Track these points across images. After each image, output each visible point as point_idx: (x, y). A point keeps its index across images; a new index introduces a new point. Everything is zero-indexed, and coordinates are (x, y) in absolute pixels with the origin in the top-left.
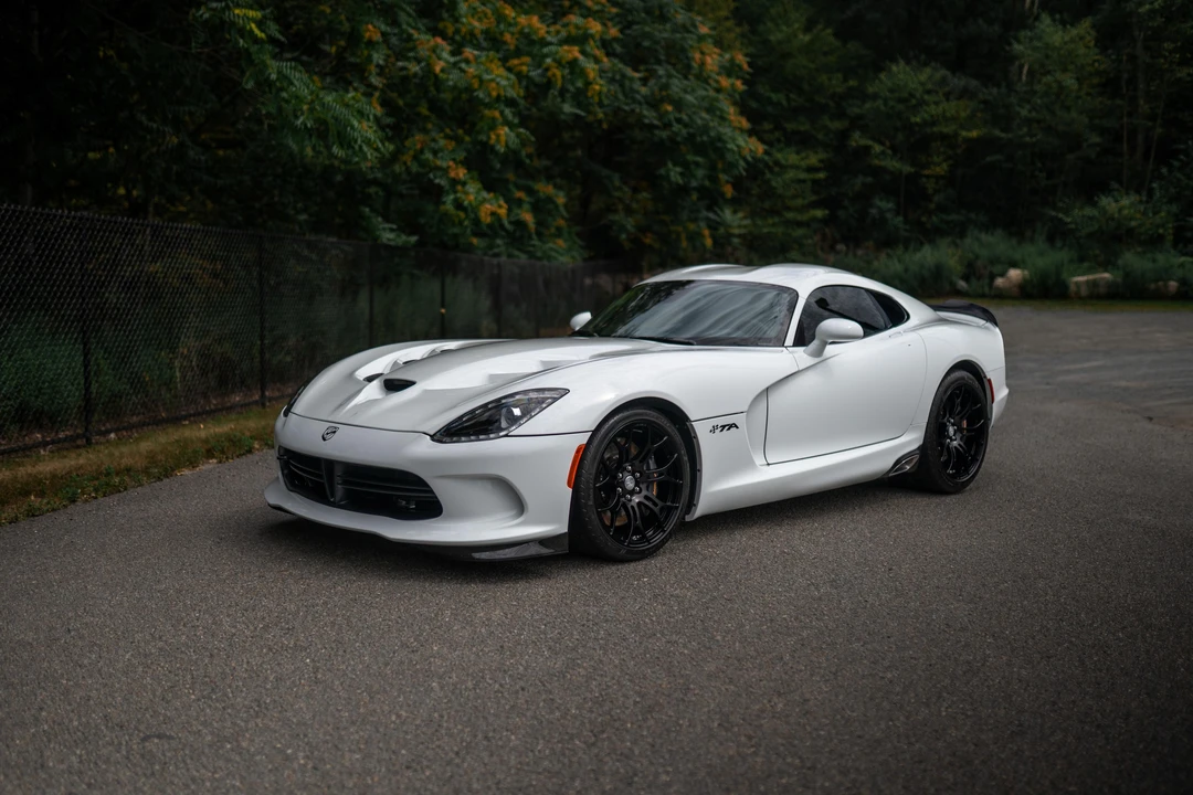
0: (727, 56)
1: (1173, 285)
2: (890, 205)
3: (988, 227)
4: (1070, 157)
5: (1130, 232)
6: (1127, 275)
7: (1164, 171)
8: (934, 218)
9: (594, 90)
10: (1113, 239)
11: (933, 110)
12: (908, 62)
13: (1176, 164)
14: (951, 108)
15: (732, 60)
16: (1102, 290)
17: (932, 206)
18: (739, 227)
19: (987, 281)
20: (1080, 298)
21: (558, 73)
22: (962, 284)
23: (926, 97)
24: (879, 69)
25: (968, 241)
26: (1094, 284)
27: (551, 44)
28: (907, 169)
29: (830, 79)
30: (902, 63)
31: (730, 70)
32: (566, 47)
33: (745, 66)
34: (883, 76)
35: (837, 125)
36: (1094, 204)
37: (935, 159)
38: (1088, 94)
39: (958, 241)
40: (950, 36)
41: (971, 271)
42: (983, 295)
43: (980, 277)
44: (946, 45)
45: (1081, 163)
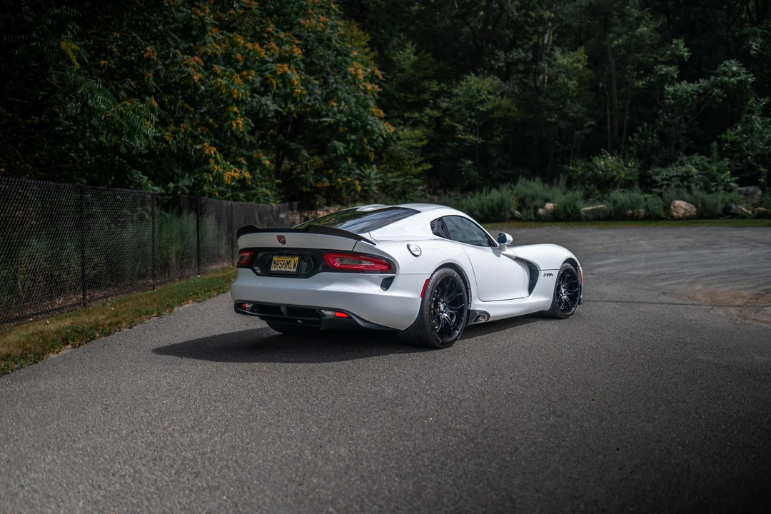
0: (369, 70)
1: (642, 211)
2: (470, 162)
3: (530, 177)
4: (577, 133)
5: (613, 179)
6: (615, 205)
8: (497, 172)
9: (298, 92)
10: (605, 184)
12: (477, 75)
14: (506, 102)
15: (373, 72)
16: (601, 215)
17: (496, 165)
18: (376, 179)
19: (532, 211)
20: (588, 220)
21: (274, 82)
23: (490, 97)
24: (459, 78)
25: (519, 186)
26: (596, 211)
27: (269, 62)
28: (480, 140)
29: (430, 84)
30: (473, 75)
31: (372, 79)
32: (278, 65)
33: (381, 77)
34: (463, 83)
35: (436, 113)
36: (590, 160)
37: (496, 133)
39: (513, 186)
40: (502, 59)
41: (522, 204)
42: (530, 220)
43: (528, 209)
44: (500, 65)
45: (583, 137)
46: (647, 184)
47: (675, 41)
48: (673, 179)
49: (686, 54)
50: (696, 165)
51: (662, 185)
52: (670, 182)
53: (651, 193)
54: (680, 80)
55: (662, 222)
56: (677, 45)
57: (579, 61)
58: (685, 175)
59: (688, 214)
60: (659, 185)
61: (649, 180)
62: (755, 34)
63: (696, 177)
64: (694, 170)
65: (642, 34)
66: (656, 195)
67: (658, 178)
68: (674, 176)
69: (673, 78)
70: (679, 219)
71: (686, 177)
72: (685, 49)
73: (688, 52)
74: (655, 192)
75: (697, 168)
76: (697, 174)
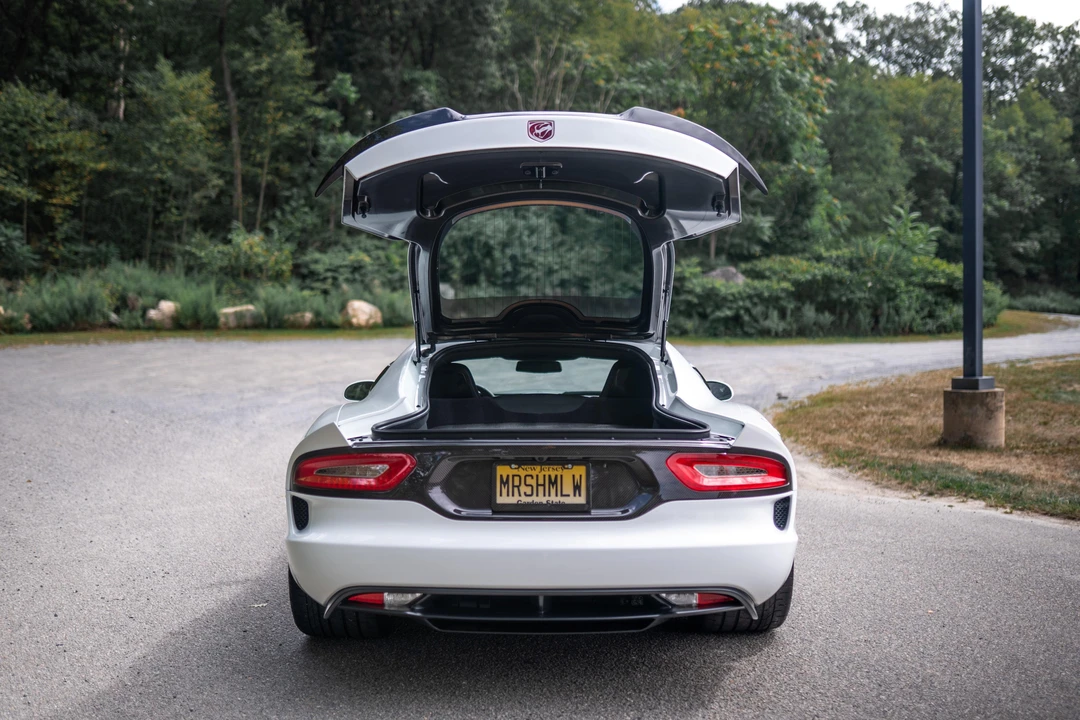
1: (308, 316)
2: (18, 233)
4: (197, 195)
5: (260, 268)
6: (268, 307)
7: (278, 214)
8: (61, 248)
10: (241, 275)
11: (60, 138)
12: (28, 85)
13: (287, 208)
14: (77, 138)
16: (248, 321)
17: (59, 236)
19: (140, 313)
20: (229, 329)
22: (114, 317)
23: (50, 124)
25: (111, 273)
26: (239, 316)
28: (36, 197)
30: (22, 86)
36: (228, 242)
37: (62, 188)
38: (208, 139)
39: (101, 272)
40: (62, 66)
41: (122, 304)
42: (137, 328)
43: (133, 309)
44: (59, 74)
45: (205, 202)
46: (304, 275)
47: (340, 76)
48: (341, 270)
49: (353, 96)
50: (366, 251)
51: (325, 279)
52: (336, 275)
53: (312, 289)
54: (342, 130)
55: (338, 332)
56: (342, 81)
57: (200, 87)
58: (356, 265)
59: (372, 321)
60: (321, 277)
61: (304, 271)
62: (428, 81)
63: (370, 268)
64: (367, 259)
65: (292, 59)
66: (318, 292)
67: (319, 268)
68: (341, 266)
69: (334, 126)
70: (359, 328)
71: (357, 268)
72: (353, 89)
73: (356, 93)
74: (318, 289)
75: (370, 256)
76: (372, 265)
